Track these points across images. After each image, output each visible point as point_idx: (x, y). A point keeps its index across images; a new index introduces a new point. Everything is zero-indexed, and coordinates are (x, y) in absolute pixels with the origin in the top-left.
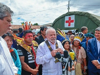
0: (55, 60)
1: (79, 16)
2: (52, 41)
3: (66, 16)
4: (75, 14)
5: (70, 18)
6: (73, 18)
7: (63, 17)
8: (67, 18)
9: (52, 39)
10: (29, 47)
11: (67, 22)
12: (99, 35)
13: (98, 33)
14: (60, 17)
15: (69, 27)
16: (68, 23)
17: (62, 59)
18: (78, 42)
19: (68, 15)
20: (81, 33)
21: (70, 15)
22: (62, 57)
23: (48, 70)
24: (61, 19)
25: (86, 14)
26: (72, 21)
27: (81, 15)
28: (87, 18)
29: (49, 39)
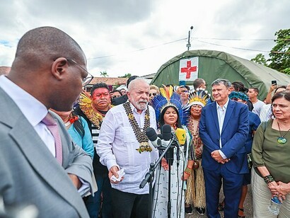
0: (138, 145)
1: (207, 58)
2: (139, 107)
3: (183, 58)
4: (199, 54)
5: (189, 63)
6: (195, 62)
7: (175, 62)
8: (183, 64)
9: (142, 100)
10: (98, 114)
11: (183, 70)
14: (171, 61)
15: (186, 80)
16: (186, 73)
17: (159, 142)
18: (200, 109)
19: (185, 58)
20: (201, 89)
21: (189, 57)
22: (158, 138)
24: (173, 65)
25: (220, 56)
26: (194, 69)
27: (212, 57)
28: (222, 63)
29: (133, 100)
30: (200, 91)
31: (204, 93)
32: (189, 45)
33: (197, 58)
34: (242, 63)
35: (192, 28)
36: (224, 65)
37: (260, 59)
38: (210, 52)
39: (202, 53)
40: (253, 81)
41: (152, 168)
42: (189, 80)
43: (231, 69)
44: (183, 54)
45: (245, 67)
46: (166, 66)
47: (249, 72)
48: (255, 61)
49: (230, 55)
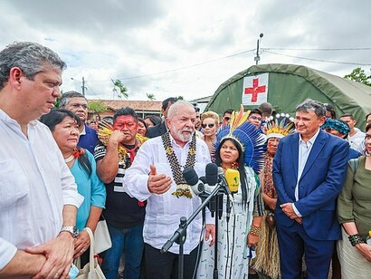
1: (281, 75)
3: (247, 75)
4: (269, 70)
5: (256, 81)
6: (264, 80)
7: (238, 80)
8: (248, 82)
9: (186, 129)
10: (122, 148)
11: (248, 91)
12: (306, 123)
13: (305, 119)
14: (232, 79)
15: (252, 104)
16: (251, 95)
17: (201, 187)
19: (250, 75)
21: (256, 73)
22: (200, 182)
23: (156, 214)
24: (235, 85)
25: (298, 71)
26: (262, 89)
27: (286, 73)
28: (300, 81)
29: (174, 129)
30: (281, 118)
31: (287, 121)
32: (257, 58)
33: (267, 74)
34: (330, 81)
35: (261, 36)
36: (304, 83)
37: (358, 75)
38: (285, 66)
39: (273, 68)
40: (344, 105)
41: (184, 224)
42: (256, 104)
43: (313, 89)
44: (248, 70)
45: (333, 86)
46: (226, 86)
47: (339, 93)
48: (350, 79)
49: (312, 70)
